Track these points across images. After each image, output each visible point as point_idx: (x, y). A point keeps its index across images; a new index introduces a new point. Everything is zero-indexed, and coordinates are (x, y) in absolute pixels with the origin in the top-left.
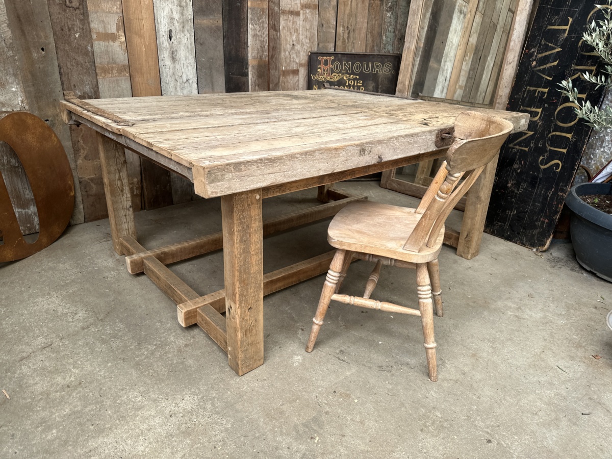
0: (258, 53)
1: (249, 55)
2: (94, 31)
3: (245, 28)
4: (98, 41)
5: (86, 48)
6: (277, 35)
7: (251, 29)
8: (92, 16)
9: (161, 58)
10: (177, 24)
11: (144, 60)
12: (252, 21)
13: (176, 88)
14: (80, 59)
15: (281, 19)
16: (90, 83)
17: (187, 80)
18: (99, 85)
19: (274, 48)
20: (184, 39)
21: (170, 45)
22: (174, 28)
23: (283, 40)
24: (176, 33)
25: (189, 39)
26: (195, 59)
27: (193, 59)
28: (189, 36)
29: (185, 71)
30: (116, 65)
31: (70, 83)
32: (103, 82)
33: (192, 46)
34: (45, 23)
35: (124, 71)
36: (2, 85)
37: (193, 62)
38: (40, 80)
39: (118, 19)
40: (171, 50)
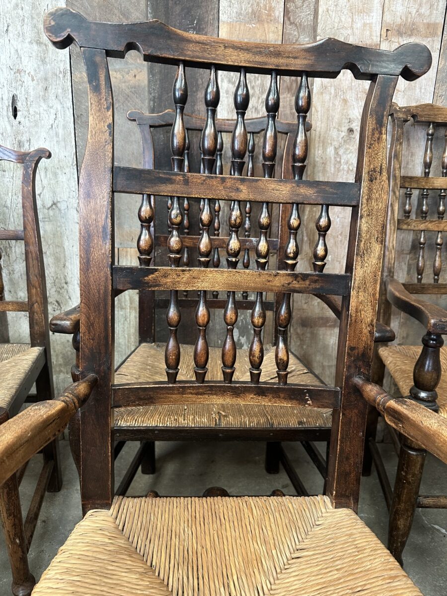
10: (30, 83)
17: (54, 204)
20: (47, 115)
21: (14, 128)
22: (23, 92)
23: (320, 118)
24: (29, 103)
25: (59, 116)
26: (75, 159)
27: (70, 158)
28: (59, 109)
29: (49, 184)
33: (67, 131)
37: (69, 165)
40: (16, 138)
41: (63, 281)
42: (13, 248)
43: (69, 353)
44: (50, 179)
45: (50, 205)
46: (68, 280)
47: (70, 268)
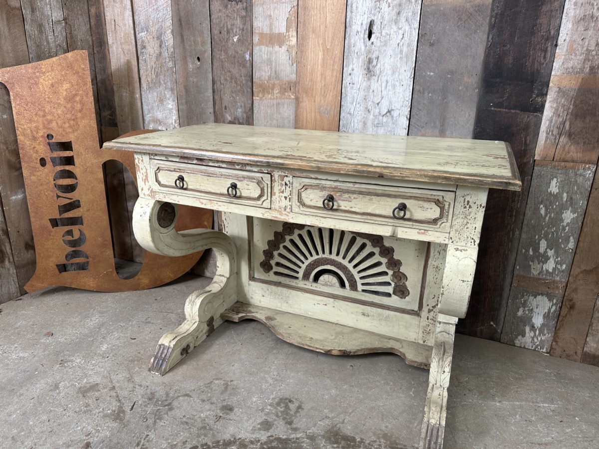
0: (586, 59)
1: (556, 65)
2: (257, 31)
4: (259, 45)
5: (244, 57)
7: (575, 4)
8: (258, 11)
9: (347, 71)
10: (386, 9)
11: (319, 74)
13: (365, 124)
14: (235, 71)
16: (243, 105)
17: (389, 112)
18: (254, 109)
20: (396, 36)
21: (367, 48)
24: (382, 26)
25: (406, 36)
26: (413, 73)
27: (408, 72)
28: (407, 30)
29: (387, 95)
30: (279, 81)
31: (222, 104)
32: (259, 105)
33: (411, 48)
34: (204, 25)
35: (289, 90)
36: (161, 101)
37: (407, 78)
38: (193, 97)
39: (291, 10)
40: (367, 57)
44: (389, 90)
45: (385, 112)
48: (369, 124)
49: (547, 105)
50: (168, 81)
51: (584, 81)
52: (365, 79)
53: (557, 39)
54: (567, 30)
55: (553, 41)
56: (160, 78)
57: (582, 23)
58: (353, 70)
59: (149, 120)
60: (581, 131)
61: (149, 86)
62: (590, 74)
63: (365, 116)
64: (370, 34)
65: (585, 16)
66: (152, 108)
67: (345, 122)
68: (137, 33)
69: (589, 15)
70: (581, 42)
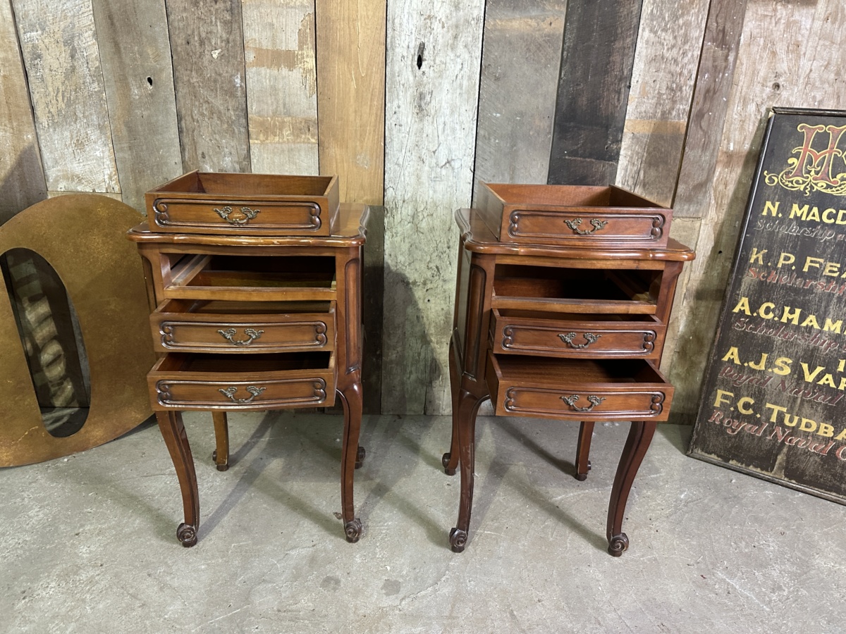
0: (658, 104)
1: (630, 108)
2: (252, 45)
3: (629, 40)
4: (256, 66)
5: (231, 82)
6: (726, 59)
7: (647, 42)
8: (250, 15)
9: (391, 108)
10: (440, 30)
11: (351, 110)
12: (652, 20)
13: (418, 177)
14: (218, 102)
15: (749, 15)
16: (233, 151)
17: (448, 162)
18: (252, 156)
19: (710, 94)
20: (453, 66)
21: (417, 78)
22: (431, 40)
23: (744, 71)
24: (436, 52)
25: (465, 66)
26: (476, 113)
27: (470, 112)
28: (467, 58)
29: (446, 140)
30: (290, 118)
31: (196, 149)
32: (260, 151)
33: (472, 82)
34: (157, 29)
35: (307, 131)
36: (80, 145)
37: (469, 120)
38: (142, 139)
39: (304, 19)
40: (417, 90)
41: (446, 245)
42: (399, 209)
43: (442, 322)
44: (448, 135)
45: (444, 163)
46: (451, 244)
47: (454, 231)
48: (424, 178)
49: (622, 152)
50: (91, 114)
51: (657, 127)
52: (417, 120)
53: (630, 80)
54: (640, 71)
55: (626, 82)
56: (75, 108)
57: (653, 64)
58: (399, 107)
59: (58, 176)
60: (655, 180)
61: (53, 120)
62: (662, 120)
63: (419, 168)
64: (420, 62)
65: (656, 56)
66: (63, 156)
67: (392, 176)
68: (21, 31)
69: (660, 55)
70: (652, 84)
